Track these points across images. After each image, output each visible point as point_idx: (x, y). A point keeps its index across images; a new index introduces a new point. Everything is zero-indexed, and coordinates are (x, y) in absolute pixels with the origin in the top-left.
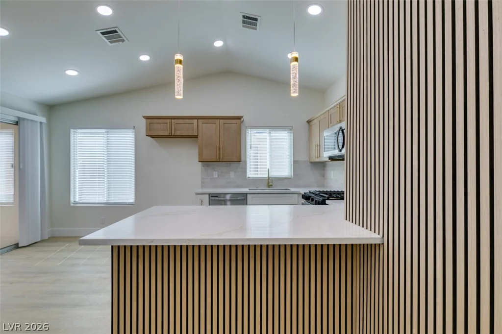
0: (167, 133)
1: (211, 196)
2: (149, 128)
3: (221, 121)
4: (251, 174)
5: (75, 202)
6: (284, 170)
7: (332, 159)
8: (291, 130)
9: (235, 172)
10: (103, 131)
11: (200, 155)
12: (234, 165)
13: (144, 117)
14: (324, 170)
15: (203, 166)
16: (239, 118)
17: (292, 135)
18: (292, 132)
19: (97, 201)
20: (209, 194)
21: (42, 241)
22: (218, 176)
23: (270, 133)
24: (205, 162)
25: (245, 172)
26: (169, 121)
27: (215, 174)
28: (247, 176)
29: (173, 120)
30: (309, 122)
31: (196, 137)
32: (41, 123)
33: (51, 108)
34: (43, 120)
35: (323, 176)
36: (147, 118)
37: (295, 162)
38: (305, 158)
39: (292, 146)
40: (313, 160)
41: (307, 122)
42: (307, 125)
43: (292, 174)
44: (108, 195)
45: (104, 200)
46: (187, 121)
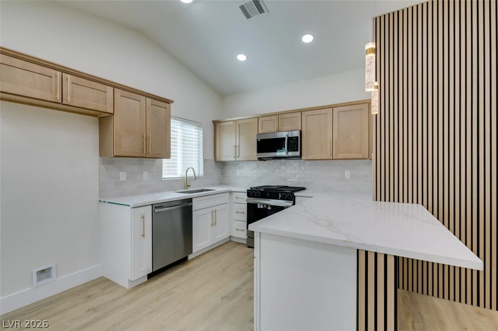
0: (50, 97)
1: (156, 208)
3: (149, 100)
8: (200, 126)
9: (149, 173)
14: (223, 168)
15: (104, 164)
16: (168, 102)
17: (202, 132)
18: (202, 129)
20: (152, 205)
22: (127, 178)
23: (182, 126)
26: (55, 72)
28: (163, 177)
29: (65, 76)
37: (205, 161)
38: (211, 157)
39: (201, 144)
40: (224, 159)
41: (213, 121)
42: (212, 124)
43: (202, 173)
46: (96, 85)
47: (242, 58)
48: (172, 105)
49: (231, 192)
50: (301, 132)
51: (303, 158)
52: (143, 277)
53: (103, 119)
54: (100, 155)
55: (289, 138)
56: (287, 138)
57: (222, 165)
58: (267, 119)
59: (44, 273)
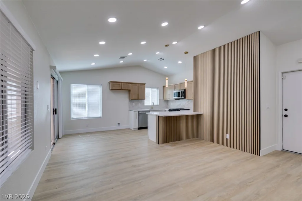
0: (119, 88)
1: (140, 112)
2: (113, 86)
3: (139, 85)
4: (146, 104)
5: (72, 118)
7: (175, 99)
8: (158, 88)
9: (141, 104)
10: (86, 85)
11: (131, 97)
12: (140, 101)
13: (110, 81)
16: (145, 84)
17: (158, 90)
19: (83, 117)
23: (151, 89)
24: (131, 100)
25: (144, 103)
27: (134, 104)
28: (145, 105)
29: (122, 84)
32: (62, 81)
34: (62, 79)
35: (167, 104)
36: (112, 82)
37: (160, 100)
38: (162, 98)
39: (158, 94)
40: (166, 99)
42: (163, 87)
43: (159, 104)
44: (88, 115)
45: (86, 116)
46: (128, 84)
47: (166, 67)
48: (146, 85)
49: (165, 110)
50: (185, 90)
51: (186, 99)
52: (137, 128)
53: (129, 91)
54: (129, 99)
55: (182, 92)
56: (181, 91)
57: (167, 101)
58: (177, 85)
59: (119, 124)
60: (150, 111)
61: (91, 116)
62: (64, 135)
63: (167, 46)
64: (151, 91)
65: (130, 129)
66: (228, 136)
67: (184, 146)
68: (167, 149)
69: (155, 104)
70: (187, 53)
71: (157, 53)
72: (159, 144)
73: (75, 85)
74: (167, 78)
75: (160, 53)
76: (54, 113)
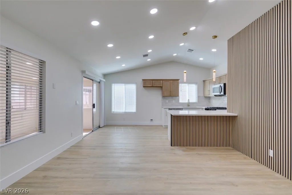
0: (150, 86)
2: (144, 84)
3: (171, 81)
4: (181, 101)
5: (113, 112)
6: (194, 99)
7: (215, 96)
8: (196, 84)
10: (124, 84)
11: (163, 93)
12: (174, 98)
13: (142, 79)
16: (178, 80)
18: (197, 85)
19: (121, 111)
20: (169, 108)
21: (104, 126)
22: (168, 102)
23: (188, 85)
24: (164, 97)
25: (179, 100)
26: (152, 81)
27: (167, 101)
29: (154, 81)
30: (204, 81)
31: (162, 87)
32: (104, 82)
33: (105, 75)
34: (104, 80)
35: (209, 102)
36: (143, 80)
37: (198, 97)
38: (202, 95)
39: (197, 90)
40: (207, 96)
41: (203, 81)
43: (197, 101)
44: (125, 109)
45: (124, 111)
46: (158, 81)
50: (225, 84)
51: (226, 95)
54: (162, 96)
57: (209, 98)
58: (217, 79)
59: (152, 120)
60: (183, 108)
61: (127, 111)
62: (105, 125)
63: (185, 34)
64: (187, 87)
65: (162, 126)
66: (271, 153)
67: (199, 154)
68: (174, 153)
69: (190, 101)
70: (216, 37)
71: (182, 44)
72: (171, 146)
73: (115, 84)
74: (185, 71)
75: (185, 43)
76: (93, 107)
